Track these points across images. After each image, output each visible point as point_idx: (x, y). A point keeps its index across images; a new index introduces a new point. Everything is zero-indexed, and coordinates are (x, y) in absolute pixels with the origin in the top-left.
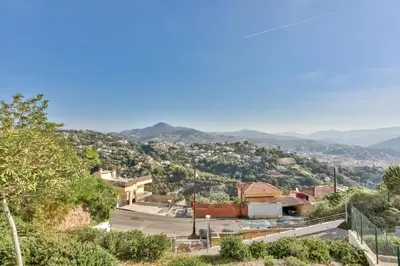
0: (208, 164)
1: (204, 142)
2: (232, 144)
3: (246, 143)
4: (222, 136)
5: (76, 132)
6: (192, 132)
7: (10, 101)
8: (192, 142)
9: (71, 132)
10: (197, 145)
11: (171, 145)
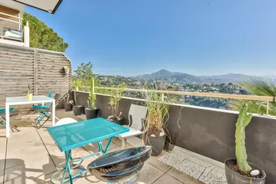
0: (197, 100)
1: (194, 83)
2: (217, 86)
3: (230, 84)
4: (210, 79)
5: (111, 77)
6: (186, 76)
7: (80, 66)
8: (185, 84)
9: (108, 77)
10: (188, 85)
11: (169, 85)
